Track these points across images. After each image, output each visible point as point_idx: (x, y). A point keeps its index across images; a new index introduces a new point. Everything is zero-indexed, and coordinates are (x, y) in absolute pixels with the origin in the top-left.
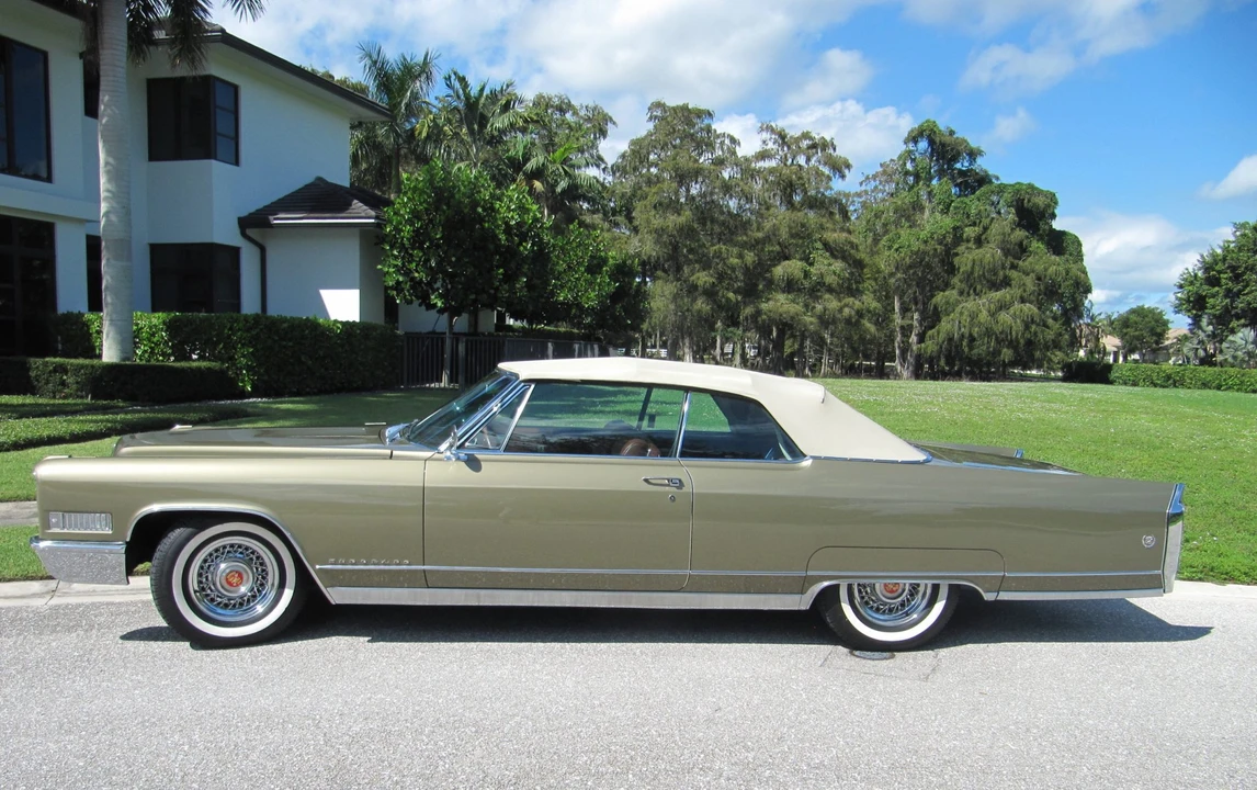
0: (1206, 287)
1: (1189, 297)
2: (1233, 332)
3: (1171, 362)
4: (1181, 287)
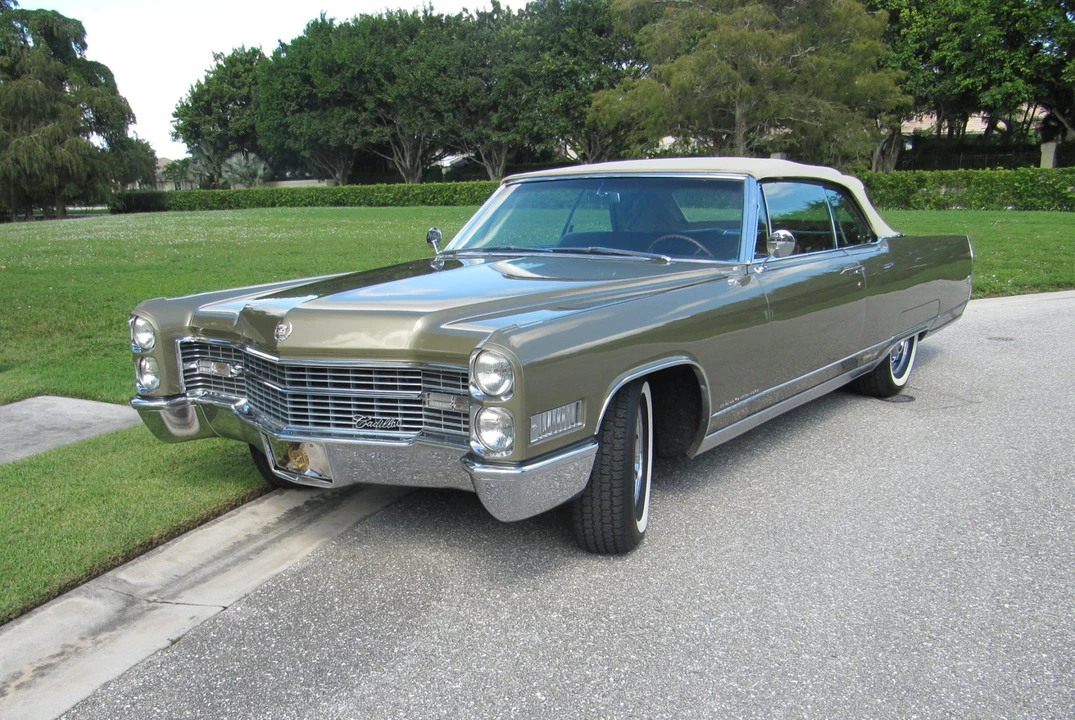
0: (198, 116)
1: (185, 125)
2: (227, 156)
4: (176, 115)
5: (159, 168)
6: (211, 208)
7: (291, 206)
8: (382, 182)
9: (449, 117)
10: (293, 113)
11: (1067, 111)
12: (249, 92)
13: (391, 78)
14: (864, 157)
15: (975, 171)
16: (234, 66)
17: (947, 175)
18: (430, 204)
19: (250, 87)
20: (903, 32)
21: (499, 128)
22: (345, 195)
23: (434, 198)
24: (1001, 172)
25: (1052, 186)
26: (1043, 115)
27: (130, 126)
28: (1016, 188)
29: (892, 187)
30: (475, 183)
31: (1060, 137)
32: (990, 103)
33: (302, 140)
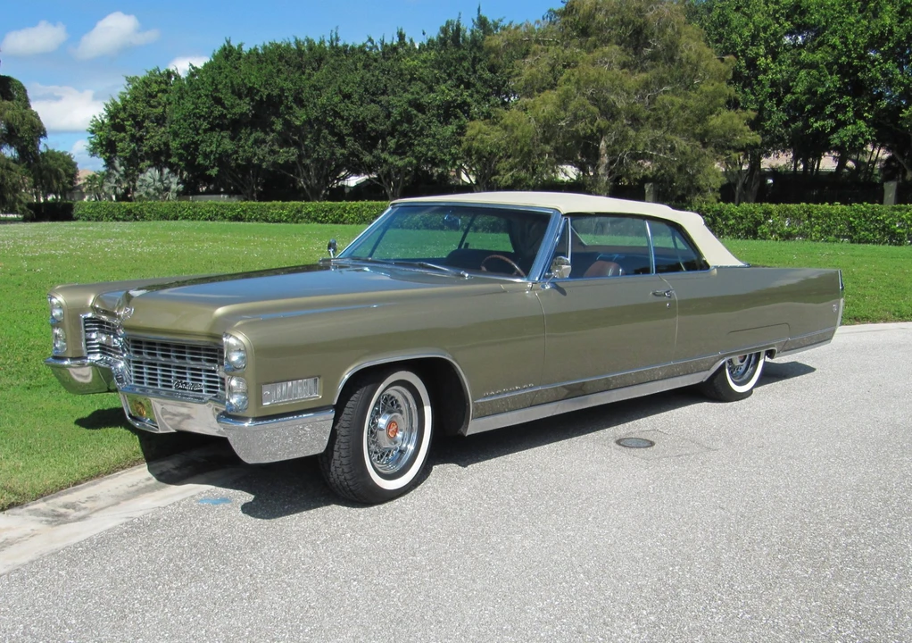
0: (113, 133)
1: (101, 141)
2: (141, 171)
3: (85, 200)
4: (92, 132)
5: (80, 179)
6: (118, 220)
7: (193, 219)
8: (278, 200)
9: (350, 141)
10: (205, 131)
11: (907, 154)
12: (164, 111)
13: (300, 102)
14: (714, 189)
15: (815, 206)
16: (148, 86)
17: (791, 208)
18: (321, 222)
19: (165, 107)
20: (760, 77)
21: (396, 152)
22: (243, 211)
23: (325, 216)
24: (838, 207)
25: (883, 221)
26: (886, 156)
27: (41, 140)
28: (851, 222)
29: (742, 218)
30: (363, 203)
31: (900, 176)
32: (839, 143)
33: (212, 157)
